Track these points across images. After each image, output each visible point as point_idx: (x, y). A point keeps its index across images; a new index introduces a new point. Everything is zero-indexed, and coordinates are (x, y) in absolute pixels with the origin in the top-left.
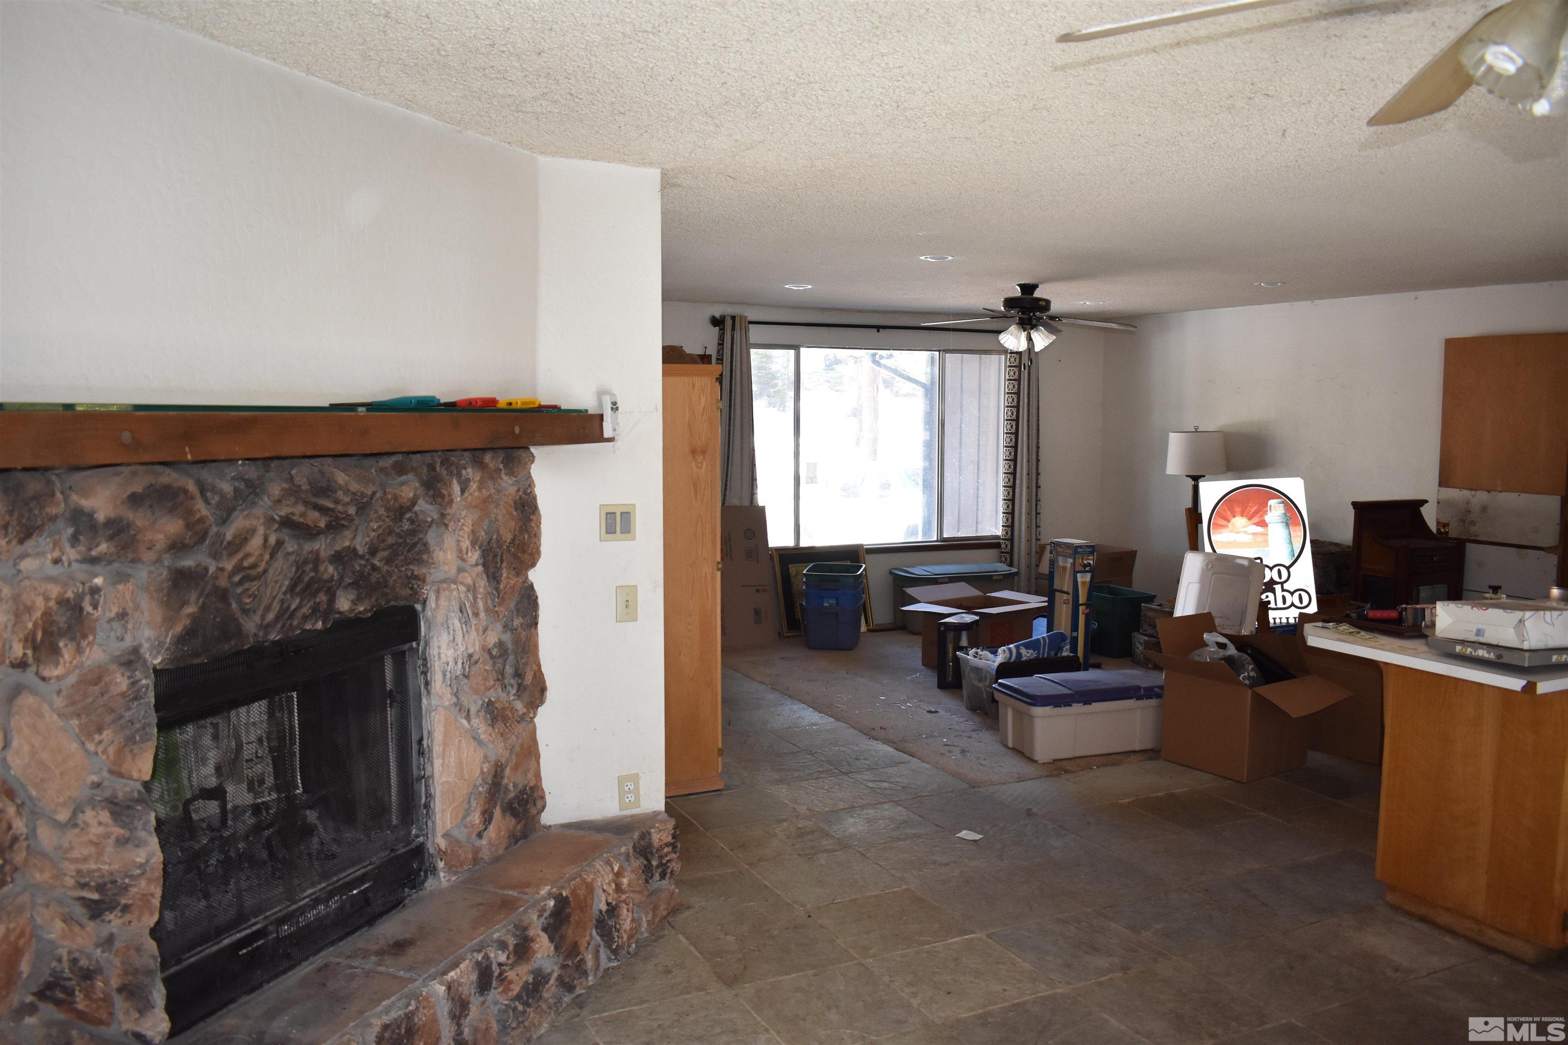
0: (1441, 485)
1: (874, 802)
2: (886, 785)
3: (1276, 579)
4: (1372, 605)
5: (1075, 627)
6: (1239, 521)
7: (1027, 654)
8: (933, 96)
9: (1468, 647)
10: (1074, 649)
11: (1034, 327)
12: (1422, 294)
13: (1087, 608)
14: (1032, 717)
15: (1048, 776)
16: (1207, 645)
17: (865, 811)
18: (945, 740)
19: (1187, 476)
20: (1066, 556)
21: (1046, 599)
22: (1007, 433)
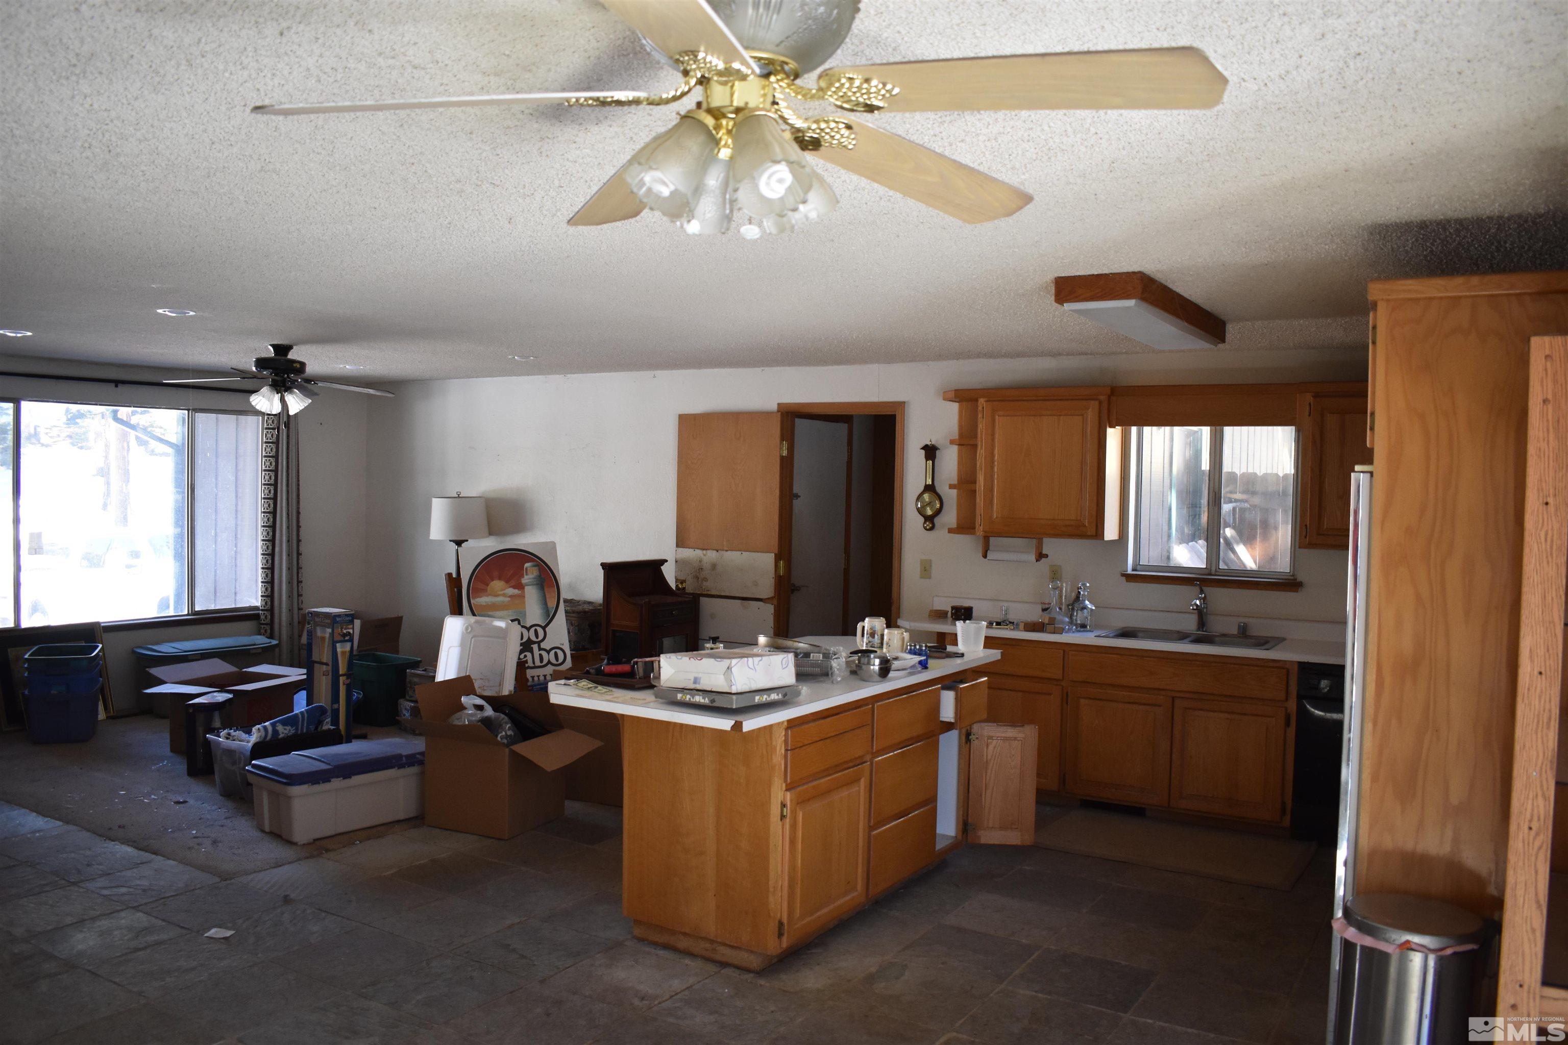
0: (678, 545)
1: (109, 912)
2: (123, 890)
3: (533, 638)
4: (608, 660)
5: (335, 698)
6: (497, 584)
7: (284, 731)
8: (149, 145)
9: (687, 694)
10: (335, 721)
11: (288, 389)
12: (658, 373)
13: (347, 679)
14: (289, 798)
15: (307, 858)
16: (465, 708)
17: (98, 923)
18: (194, 832)
19: (451, 541)
20: (324, 626)
21: (305, 671)
22: (264, 498)
